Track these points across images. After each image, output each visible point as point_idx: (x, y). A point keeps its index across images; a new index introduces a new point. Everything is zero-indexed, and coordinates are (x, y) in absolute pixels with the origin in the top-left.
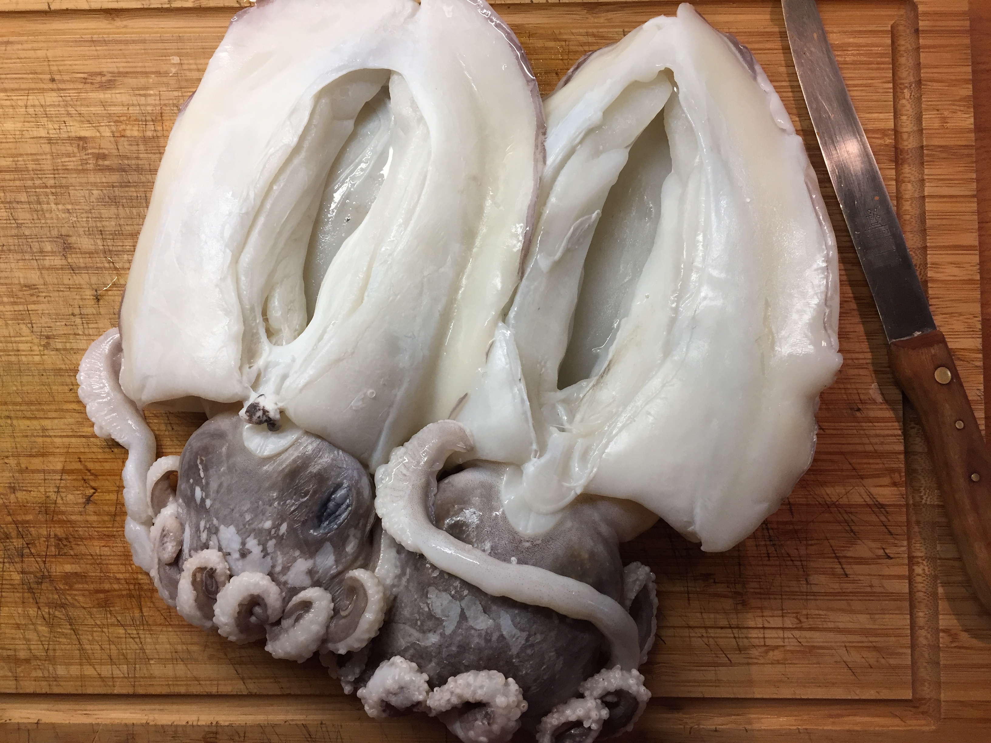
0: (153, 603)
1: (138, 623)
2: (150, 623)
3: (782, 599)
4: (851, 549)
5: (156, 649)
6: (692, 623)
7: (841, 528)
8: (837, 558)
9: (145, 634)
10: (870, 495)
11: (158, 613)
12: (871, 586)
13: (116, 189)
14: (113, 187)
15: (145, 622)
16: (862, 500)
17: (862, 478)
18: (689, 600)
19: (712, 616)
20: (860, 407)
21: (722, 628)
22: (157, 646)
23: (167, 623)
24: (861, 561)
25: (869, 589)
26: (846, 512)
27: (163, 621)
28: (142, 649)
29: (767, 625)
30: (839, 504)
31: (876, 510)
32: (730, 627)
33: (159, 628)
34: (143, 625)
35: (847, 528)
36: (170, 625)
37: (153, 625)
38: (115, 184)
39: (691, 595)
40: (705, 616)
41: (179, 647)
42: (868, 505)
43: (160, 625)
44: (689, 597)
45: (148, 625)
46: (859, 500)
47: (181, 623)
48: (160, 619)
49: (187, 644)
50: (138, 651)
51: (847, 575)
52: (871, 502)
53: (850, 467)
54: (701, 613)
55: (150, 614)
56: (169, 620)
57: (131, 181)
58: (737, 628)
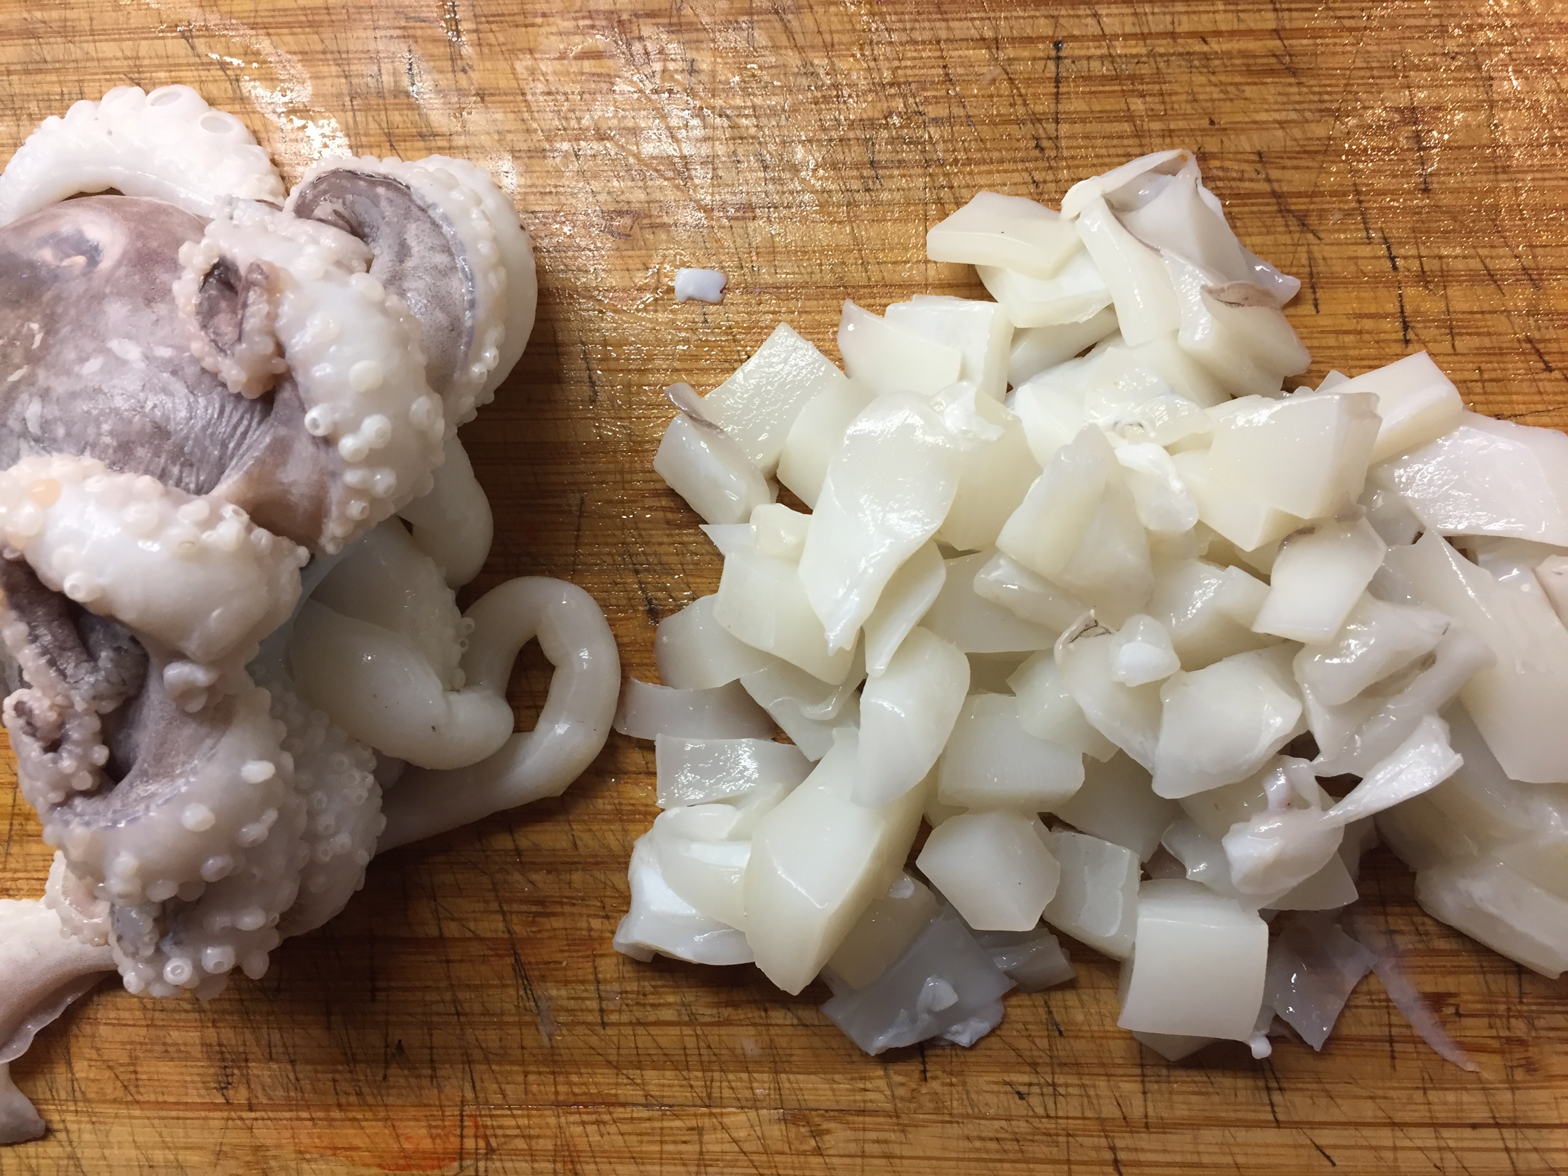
0: (98, 1049)
1: (63, 1095)
2: (91, 1096)
5: (105, 1158)
6: (1399, 1117)
9: (79, 1122)
11: (108, 1074)
15: (78, 1094)
18: (1393, 1058)
19: (1451, 1097)
21: (1474, 1126)
22: (107, 1152)
23: (130, 1098)
27: (120, 1093)
28: (72, 1157)
32: (1498, 1125)
33: (110, 1110)
34: (75, 1101)
36: (138, 1102)
37: (99, 1102)
39: (1398, 1047)
40: (1433, 1096)
41: (159, 1156)
43: (115, 1101)
44: (1393, 1051)
45: (87, 1101)
47: (160, 1099)
48: (112, 1090)
49: (176, 1148)
50: (64, 1162)
54: (1425, 1089)
55: (92, 1076)
56: (133, 1089)
58: (1514, 1125)
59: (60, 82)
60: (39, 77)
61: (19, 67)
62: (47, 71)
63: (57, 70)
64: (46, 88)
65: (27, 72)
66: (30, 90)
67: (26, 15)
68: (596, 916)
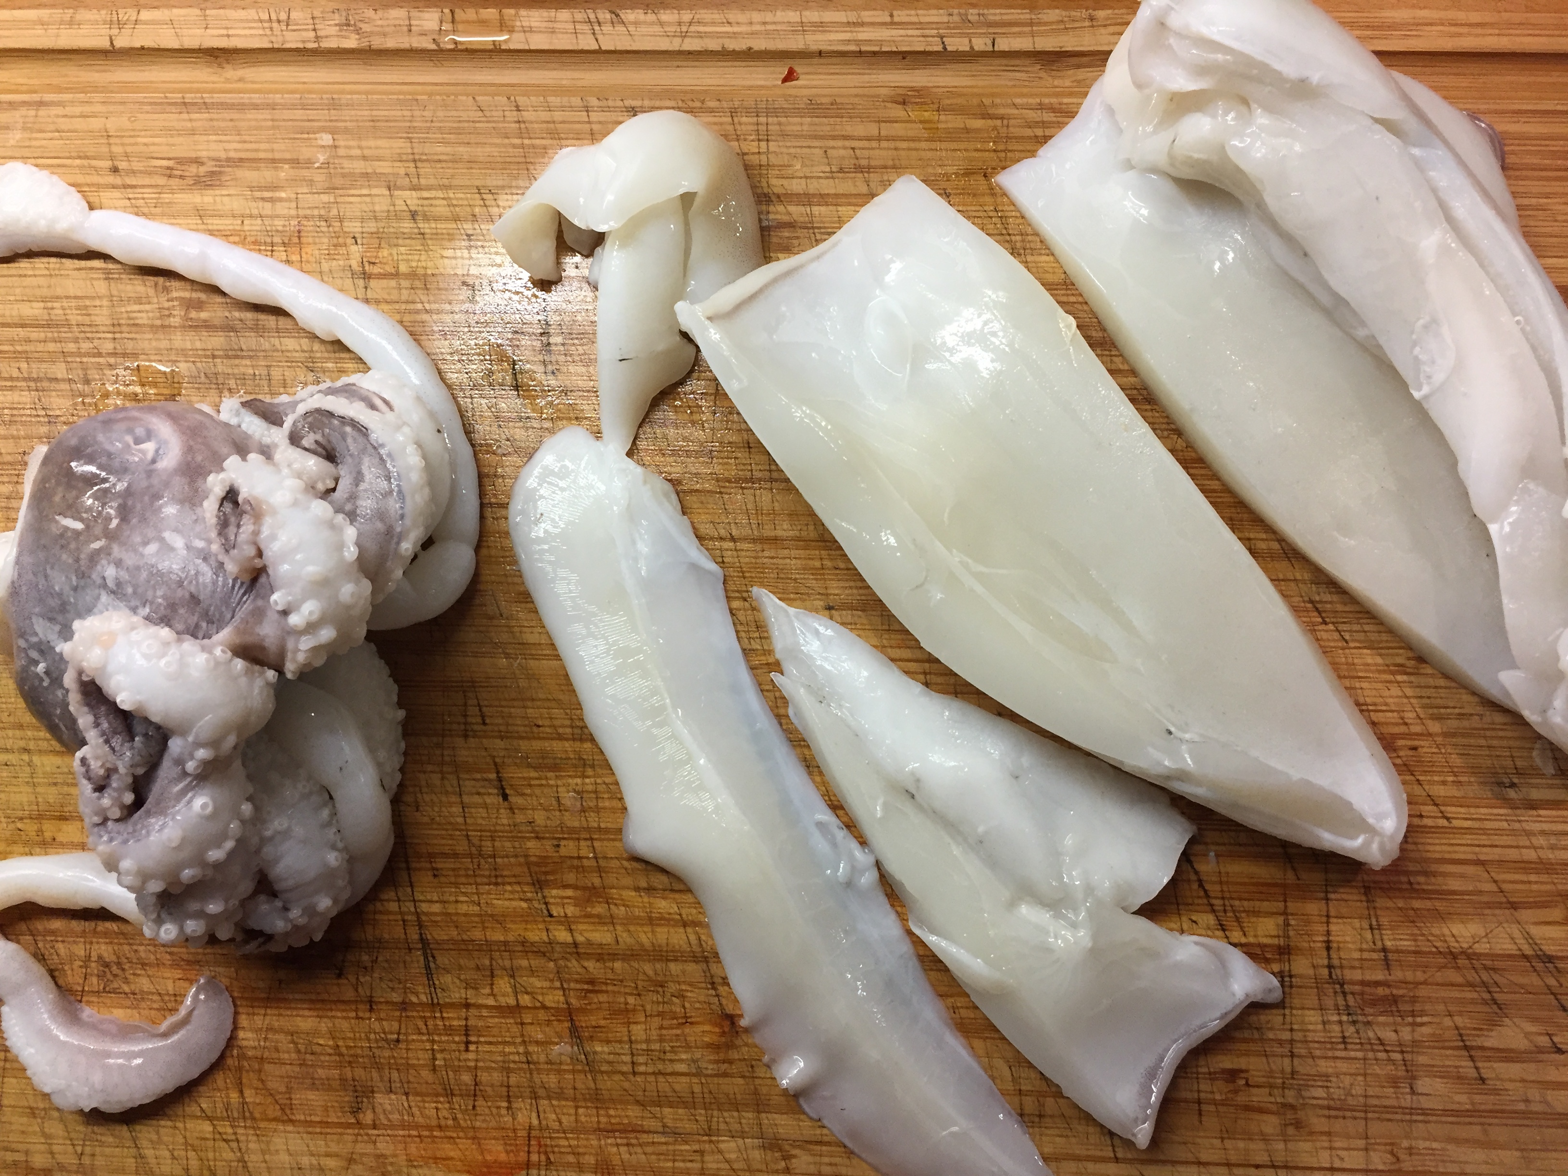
0: (262, 1081)
1: (236, 1115)
2: (257, 1115)
3: (1366, 1119)
4: (1493, 1034)
5: (266, 1162)
6: (1204, 1157)
7: (1475, 995)
8: (1466, 1048)
9: (247, 1135)
10: (1528, 937)
11: (270, 1100)
12: (1527, 1101)
13: (218, 360)
14: (214, 357)
15: (247, 1114)
16: (1515, 947)
17: (1515, 909)
18: (1200, 1114)
19: (1241, 1144)
20: (1516, 781)
21: (1257, 1167)
22: (267, 1157)
23: (285, 1118)
24: (1508, 1055)
25: (1522, 1106)
26: (1485, 968)
27: (278, 1113)
28: (241, 1160)
29: (1337, 1164)
30: (1475, 954)
31: (1539, 966)
32: (1274, 1166)
33: (273, 1125)
34: (244, 1118)
35: (1486, 996)
36: (291, 1121)
37: (262, 1120)
38: (216, 353)
39: (1204, 1107)
40: (1228, 1144)
41: (305, 1161)
42: (1525, 957)
43: (275, 1119)
44: (1200, 1111)
45: (253, 1119)
46: (1508, 947)
47: (308, 1119)
48: (274, 1111)
49: (319, 1156)
50: (234, 1164)
51: (1483, 1080)
52: (1529, 952)
53: (1493, 887)
54: (1222, 1139)
55: (258, 1101)
56: (288, 1112)
57: (244, 347)
58: (1286, 1167)
59: (253, 366)
60: (237, 361)
61: (221, 353)
62: (242, 357)
63: (251, 357)
64: (242, 370)
65: (228, 357)
66: (230, 371)
67: (227, 314)
68: (631, 994)
